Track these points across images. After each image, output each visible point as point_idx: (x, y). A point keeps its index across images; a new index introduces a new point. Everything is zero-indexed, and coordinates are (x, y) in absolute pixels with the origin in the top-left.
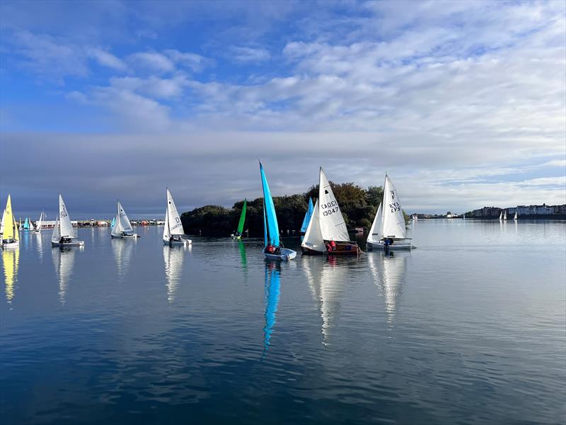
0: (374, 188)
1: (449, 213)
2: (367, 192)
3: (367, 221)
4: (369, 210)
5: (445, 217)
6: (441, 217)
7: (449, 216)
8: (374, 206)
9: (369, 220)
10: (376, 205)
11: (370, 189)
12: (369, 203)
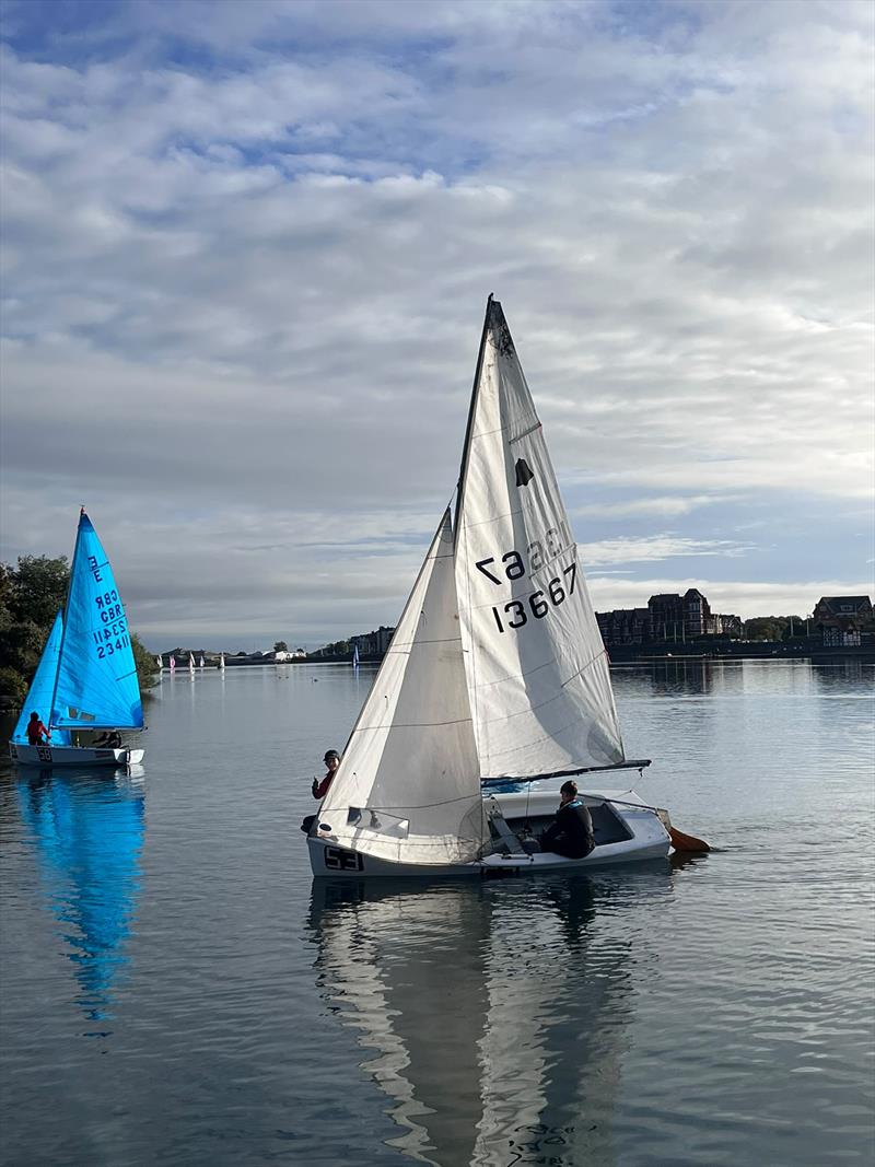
0: (39, 563)
1: (280, 647)
2: (12, 577)
3: (14, 675)
4: (17, 638)
5: (269, 659)
6: (258, 660)
7: (281, 656)
8: (40, 623)
9: (22, 671)
10: (46, 620)
11: (24, 566)
12: (19, 613)
